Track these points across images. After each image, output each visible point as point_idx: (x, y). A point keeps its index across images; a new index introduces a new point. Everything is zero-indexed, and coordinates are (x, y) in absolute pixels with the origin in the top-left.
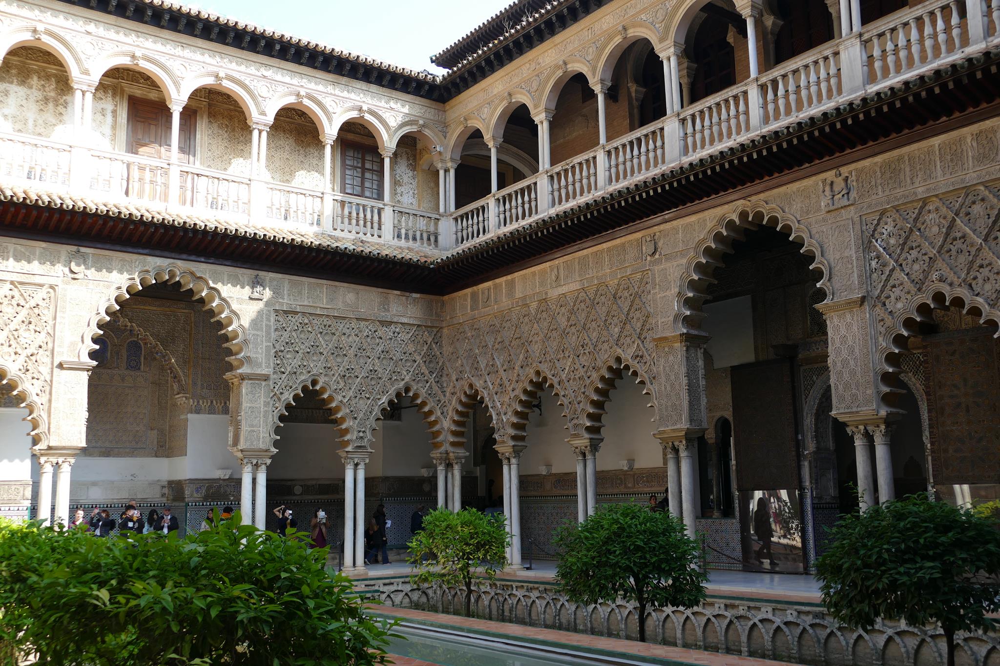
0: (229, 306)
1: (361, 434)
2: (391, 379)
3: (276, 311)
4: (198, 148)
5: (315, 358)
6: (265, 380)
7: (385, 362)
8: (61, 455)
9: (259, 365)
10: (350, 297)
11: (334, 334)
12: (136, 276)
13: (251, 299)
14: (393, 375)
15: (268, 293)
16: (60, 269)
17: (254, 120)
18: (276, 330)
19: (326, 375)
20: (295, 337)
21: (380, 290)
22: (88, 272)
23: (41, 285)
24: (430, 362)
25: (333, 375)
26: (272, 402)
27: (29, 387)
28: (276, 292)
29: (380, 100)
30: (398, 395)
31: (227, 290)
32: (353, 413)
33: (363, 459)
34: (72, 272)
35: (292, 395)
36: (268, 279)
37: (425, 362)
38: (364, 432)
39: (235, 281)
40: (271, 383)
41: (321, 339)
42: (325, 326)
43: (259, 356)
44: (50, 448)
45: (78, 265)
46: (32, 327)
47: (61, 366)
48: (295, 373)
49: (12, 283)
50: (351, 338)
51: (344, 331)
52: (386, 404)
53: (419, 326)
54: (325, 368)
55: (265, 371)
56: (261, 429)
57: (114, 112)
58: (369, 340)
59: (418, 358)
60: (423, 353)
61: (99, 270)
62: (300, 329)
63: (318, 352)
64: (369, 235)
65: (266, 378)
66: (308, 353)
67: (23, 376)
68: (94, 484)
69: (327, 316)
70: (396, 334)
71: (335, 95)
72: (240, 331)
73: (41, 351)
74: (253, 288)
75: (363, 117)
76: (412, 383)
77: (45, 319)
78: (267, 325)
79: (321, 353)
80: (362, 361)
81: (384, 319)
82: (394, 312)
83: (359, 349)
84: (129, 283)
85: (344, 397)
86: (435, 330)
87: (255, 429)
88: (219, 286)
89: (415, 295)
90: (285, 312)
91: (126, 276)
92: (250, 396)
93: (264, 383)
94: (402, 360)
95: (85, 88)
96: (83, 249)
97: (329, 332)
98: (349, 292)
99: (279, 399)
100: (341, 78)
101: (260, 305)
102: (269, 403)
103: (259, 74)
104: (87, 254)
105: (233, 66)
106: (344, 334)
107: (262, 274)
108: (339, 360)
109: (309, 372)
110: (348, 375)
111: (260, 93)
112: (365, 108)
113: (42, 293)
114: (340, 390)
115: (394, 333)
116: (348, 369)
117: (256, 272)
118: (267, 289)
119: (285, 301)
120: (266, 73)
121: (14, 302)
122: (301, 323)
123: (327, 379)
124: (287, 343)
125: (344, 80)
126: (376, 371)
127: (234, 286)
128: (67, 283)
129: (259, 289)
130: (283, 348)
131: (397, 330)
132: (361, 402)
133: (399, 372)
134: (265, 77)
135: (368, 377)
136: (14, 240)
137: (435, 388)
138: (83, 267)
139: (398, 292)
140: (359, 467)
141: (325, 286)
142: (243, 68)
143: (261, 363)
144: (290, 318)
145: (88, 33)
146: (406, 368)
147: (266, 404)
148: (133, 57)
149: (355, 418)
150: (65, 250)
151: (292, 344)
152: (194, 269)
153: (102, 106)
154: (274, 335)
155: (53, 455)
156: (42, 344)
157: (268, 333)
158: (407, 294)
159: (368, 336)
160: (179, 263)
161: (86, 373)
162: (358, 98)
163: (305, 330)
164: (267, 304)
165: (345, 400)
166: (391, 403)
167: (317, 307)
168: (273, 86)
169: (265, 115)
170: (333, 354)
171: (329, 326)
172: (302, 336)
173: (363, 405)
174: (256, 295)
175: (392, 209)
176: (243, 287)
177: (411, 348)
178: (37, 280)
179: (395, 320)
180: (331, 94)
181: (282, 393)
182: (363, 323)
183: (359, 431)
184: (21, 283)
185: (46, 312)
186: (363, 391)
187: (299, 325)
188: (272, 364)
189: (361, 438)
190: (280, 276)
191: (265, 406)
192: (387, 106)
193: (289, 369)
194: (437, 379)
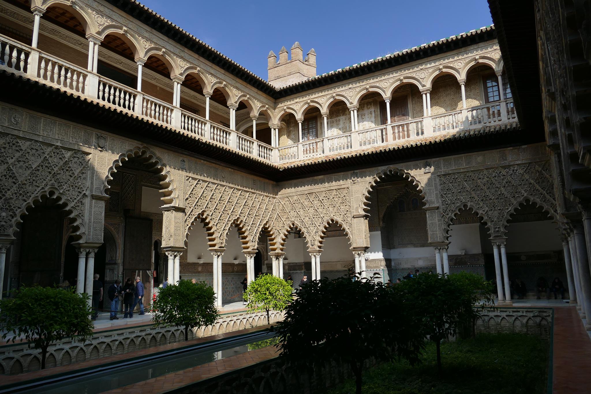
0: (415, 179)
1: (497, 229)
2: (514, 197)
3: (439, 176)
4: (410, 111)
5: (464, 194)
6: (437, 209)
7: (509, 188)
8: (360, 250)
9: (433, 203)
10: (480, 159)
11: (473, 180)
12: (375, 176)
13: (425, 173)
14: (516, 194)
15: (432, 169)
16: (349, 181)
17: (421, 91)
18: (441, 184)
19: (471, 201)
20: (451, 185)
21: (498, 150)
22: (358, 179)
23: (345, 188)
24: (543, 182)
25: (476, 201)
26: (443, 219)
27: (345, 226)
28: (437, 167)
29: (487, 49)
30: (521, 204)
31: (413, 173)
32: (491, 218)
33: (503, 243)
34: (353, 181)
35: (453, 214)
36: (432, 162)
37: (539, 182)
38: (499, 228)
39: (416, 167)
40: (441, 210)
41: (466, 184)
42: (468, 177)
43: (433, 199)
44: (354, 248)
45: (354, 178)
46: (344, 204)
47: (353, 217)
48: (454, 203)
49: (336, 190)
50: (484, 180)
51: (479, 177)
52: (513, 211)
53: (530, 163)
54: (470, 198)
55: (436, 205)
56: (438, 232)
57: (374, 111)
58: (496, 178)
59: (532, 181)
60: (536, 178)
61: (362, 178)
62: (454, 181)
63: (465, 191)
64: (492, 122)
65: (438, 208)
66: (460, 192)
67: (343, 223)
68: (420, 259)
69: (468, 172)
70: (515, 171)
71: (459, 59)
72: (422, 189)
73: (348, 212)
74: (425, 168)
75: (478, 62)
76: (530, 197)
77: (348, 200)
78: (435, 184)
79: (467, 191)
80: (493, 190)
81: (504, 165)
82: (510, 159)
83: (491, 184)
84: (374, 179)
85: (484, 211)
86: (544, 162)
87: (435, 233)
88: (409, 171)
89: (523, 147)
90: (443, 175)
91: (372, 177)
92: (431, 218)
93: (436, 211)
94: (521, 184)
95: (353, 109)
96: (355, 171)
97: (471, 179)
98: (478, 156)
99: (446, 217)
100: (461, 49)
101: (429, 175)
102: (441, 220)
103: (419, 69)
104: (357, 172)
105: (407, 72)
106: (480, 178)
107: (429, 160)
108: (479, 192)
109: (461, 201)
110: (485, 199)
111: (421, 77)
112: (477, 57)
113: (345, 191)
114: (481, 207)
115: (513, 171)
116: (484, 196)
117: (426, 160)
118: (432, 167)
119: (442, 170)
120: (421, 68)
121: (338, 197)
122: (454, 179)
123: (472, 203)
124: (447, 190)
125: (463, 49)
126: (503, 194)
127: (416, 169)
128: (352, 185)
129: (428, 168)
130: (445, 193)
131: (516, 169)
132: (495, 212)
133: (520, 192)
134: (422, 69)
135: (498, 198)
136: (334, 174)
137: (548, 197)
138: (356, 178)
139: (511, 148)
140: (501, 247)
141: (464, 157)
142: (411, 71)
143: (434, 202)
144: (447, 177)
145: (350, 88)
146: (525, 189)
147: (439, 221)
148: (367, 89)
149: (493, 221)
150: (349, 173)
151: (450, 189)
152: (397, 167)
153: (370, 111)
154: (439, 187)
155: (357, 250)
156: (348, 210)
157: (436, 187)
158: (518, 147)
159: (495, 176)
160: (391, 166)
161: (362, 218)
162: (474, 54)
163: (457, 181)
164: (432, 174)
165: (484, 213)
166: (516, 210)
167: (461, 169)
168: (427, 72)
169: (425, 86)
170: (474, 190)
171: (470, 176)
172: (456, 184)
173: (496, 213)
174: (427, 171)
175: (505, 103)
176: (420, 169)
177: (527, 176)
178: (343, 187)
179: (512, 164)
180: (457, 60)
181: (448, 214)
182: (491, 171)
183: (496, 228)
184: (338, 189)
185: (347, 198)
186: (496, 206)
187: (453, 180)
188: (440, 201)
189: (498, 231)
190: (438, 159)
191: (438, 221)
192: (492, 49)
193: (449, 202)
194: (548, 192)
